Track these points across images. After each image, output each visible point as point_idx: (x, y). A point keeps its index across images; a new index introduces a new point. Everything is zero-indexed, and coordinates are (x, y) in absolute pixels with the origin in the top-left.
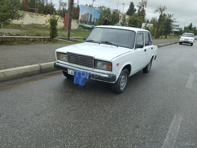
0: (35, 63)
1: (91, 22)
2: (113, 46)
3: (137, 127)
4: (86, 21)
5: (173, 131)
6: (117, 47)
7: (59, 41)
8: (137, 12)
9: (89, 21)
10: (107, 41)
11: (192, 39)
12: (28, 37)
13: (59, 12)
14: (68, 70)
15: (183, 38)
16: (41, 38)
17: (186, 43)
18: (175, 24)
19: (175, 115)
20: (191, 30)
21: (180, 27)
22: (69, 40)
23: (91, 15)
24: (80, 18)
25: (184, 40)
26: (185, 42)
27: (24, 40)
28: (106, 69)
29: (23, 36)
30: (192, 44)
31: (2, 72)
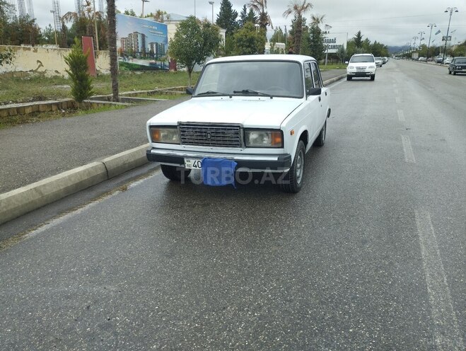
0: (91, 160)
1: (145, 54)
2: (262, 98)
3: (364, 242)
4: (135, 52)
5: (426, 236)
6: (271, 98)
7: (95, 106)
8: (239, 18)
9: (140, 50)
10: (245, 89)
11: (371, 67)
12: (21, 105)
13: (48, 37)
14: (185, 160)
15: (353, 67)
16: (51, 104)
17: (361, 76)
18: (329, 37)
19: (416, 211)
20: (361, 47)
21: (338, 43)
22: (118, 101)
23: (143, 36)
24: (119, 44)
25: (355, 70)
26: (358, 74)
27: (11, 114)
28: (270, 145)
29: (6, 104)
30: (373, 78)
31: (35, 189)
